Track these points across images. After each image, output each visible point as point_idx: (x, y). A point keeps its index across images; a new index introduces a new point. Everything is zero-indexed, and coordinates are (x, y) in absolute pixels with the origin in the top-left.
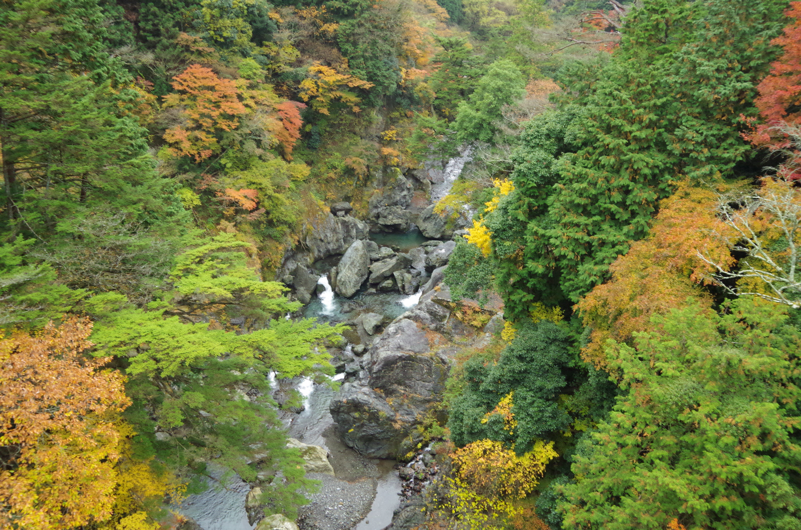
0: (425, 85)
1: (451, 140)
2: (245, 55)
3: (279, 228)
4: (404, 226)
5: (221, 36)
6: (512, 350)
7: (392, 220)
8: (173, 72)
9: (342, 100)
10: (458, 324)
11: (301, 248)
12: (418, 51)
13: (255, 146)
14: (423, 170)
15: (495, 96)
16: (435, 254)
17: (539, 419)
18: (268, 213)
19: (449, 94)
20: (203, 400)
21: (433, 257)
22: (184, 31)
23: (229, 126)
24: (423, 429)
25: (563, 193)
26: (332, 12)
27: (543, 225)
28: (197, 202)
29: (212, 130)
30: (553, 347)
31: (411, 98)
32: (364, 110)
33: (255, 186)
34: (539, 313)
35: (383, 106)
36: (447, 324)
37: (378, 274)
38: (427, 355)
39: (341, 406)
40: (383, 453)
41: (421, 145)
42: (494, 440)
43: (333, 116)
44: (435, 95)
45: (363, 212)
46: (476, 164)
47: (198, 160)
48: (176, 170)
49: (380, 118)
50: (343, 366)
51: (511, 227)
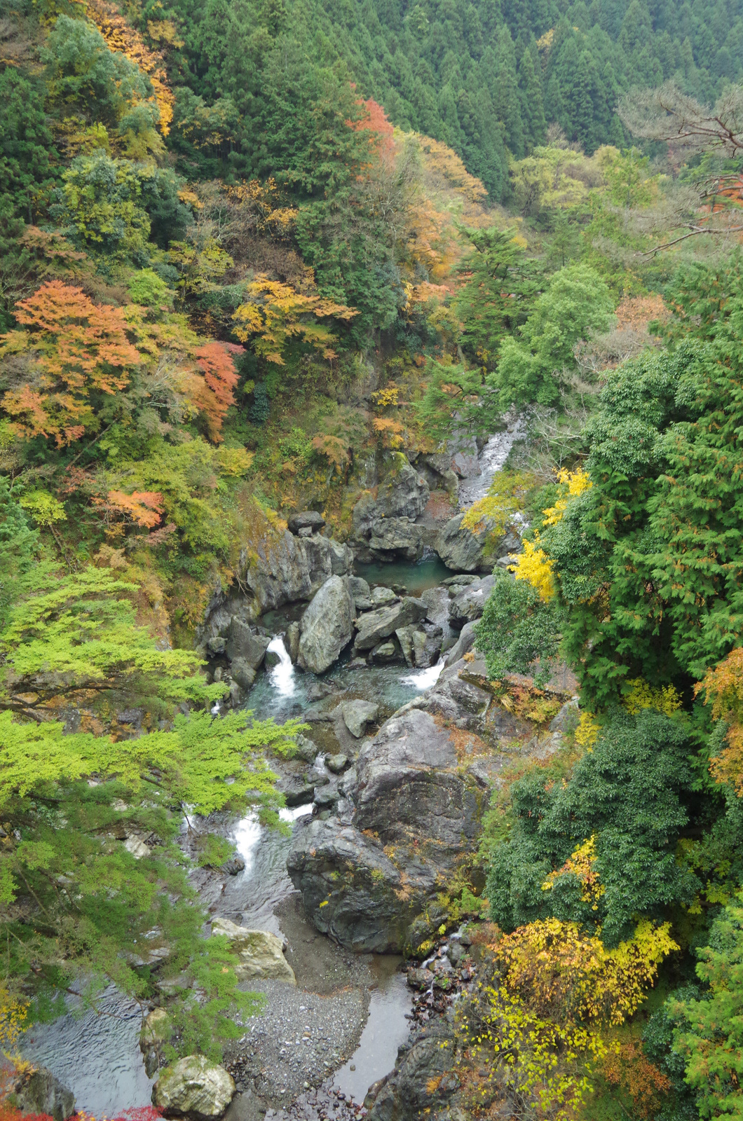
0: (446, 310)
1: (491, 404)
2: (139, 264)
3: (201, 558)
4: (413, 550)
5: (98, 232)
6: (593, 762)
7: (393, 541)
8: (16, 294)
9: (306, 338)
10: (505, 718)
11: (238, 591)
12: (433, 254)
13: (158, 419)
14: (444, 456)
15: (563, 327)
16: (466, 597)
17: (642, 883)
18: (181, 532)
19: (487, 326)
20: (52, 855)
21: (462, 603)
22: (35, 224)
23: (113, 385)
24: (448, 900)
25: (674, 490)
26: (286, 188)
27: (641, 546)
28: (60, 515)
29: (85, 392)
30: (663, 757)
31: (422, 333)
32: (342, 355)
33: (158, 487)
34: (638, 698)
35: (375, 348)
36: (487, 717)
37: (369, 633)
38: (452, 771)
39: (306, 862)
40: (380, 942)
41: (439, 413)
42: (565, 920)
43: (291, 367)
44: (462, 328)
45: (344, 529)
46: (533, 444)
47: (61, 443)
48: (23, 461)
49: (371, 368)
50: (311, 792)
51: (585, 551)
